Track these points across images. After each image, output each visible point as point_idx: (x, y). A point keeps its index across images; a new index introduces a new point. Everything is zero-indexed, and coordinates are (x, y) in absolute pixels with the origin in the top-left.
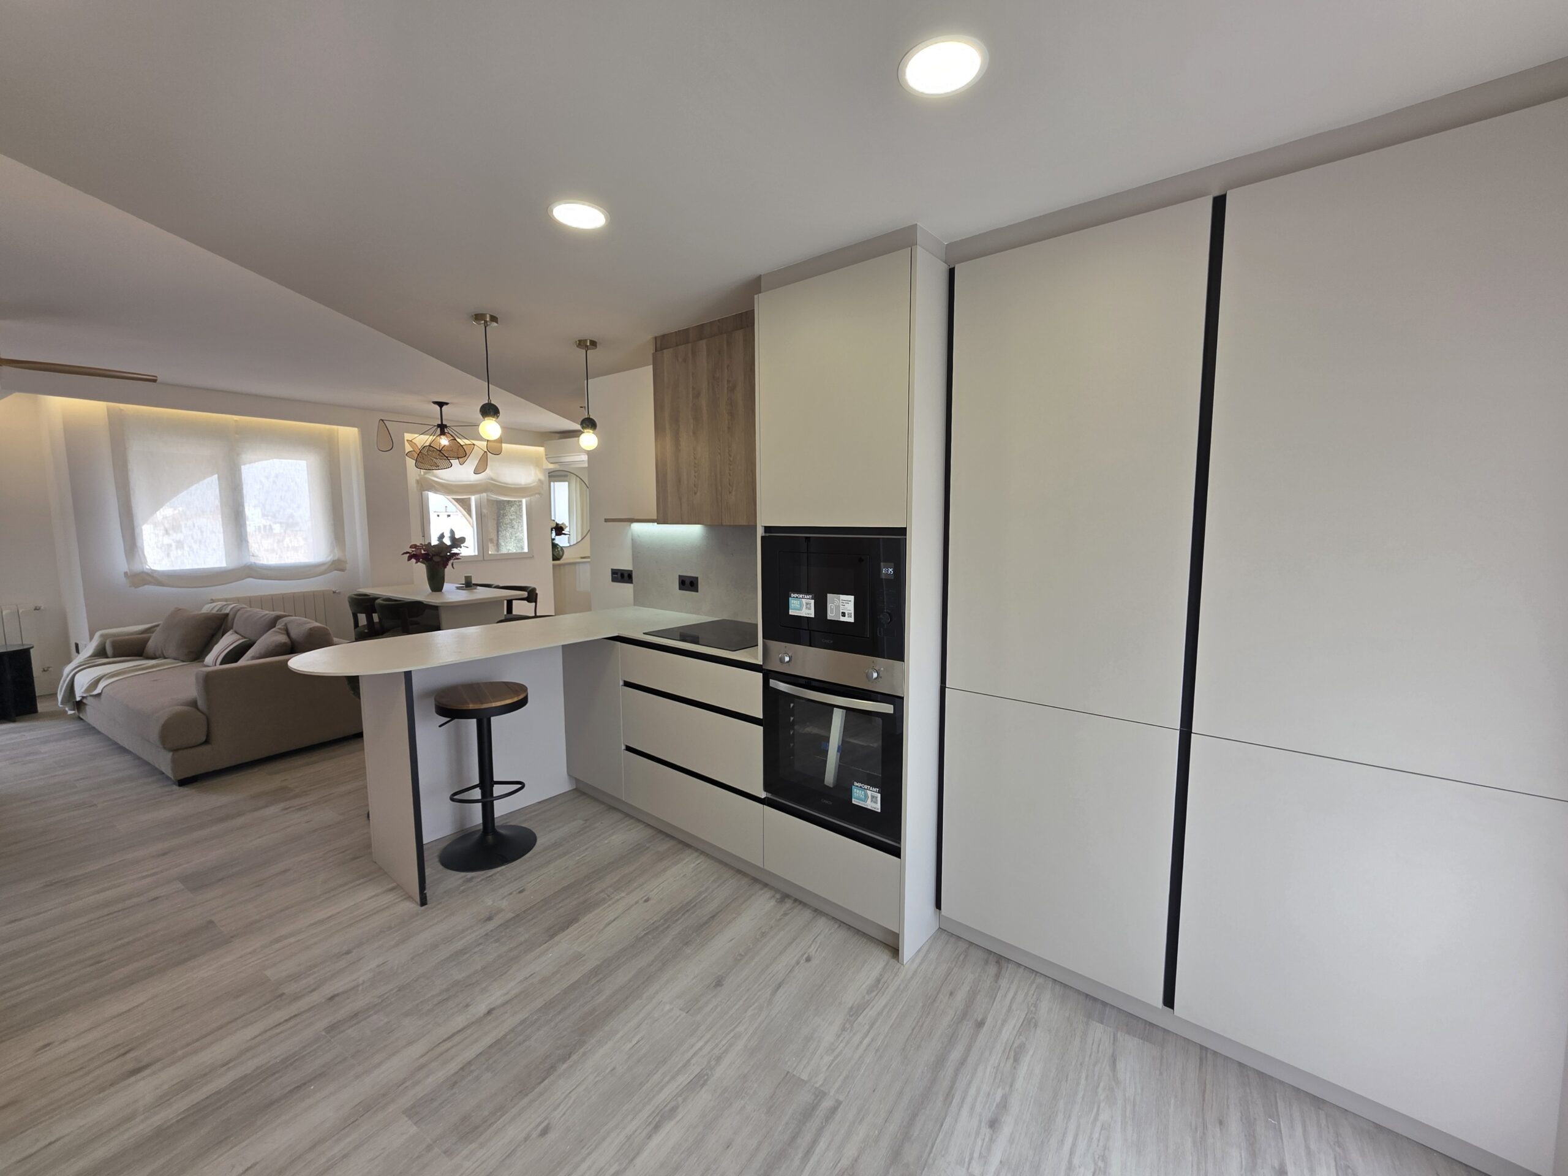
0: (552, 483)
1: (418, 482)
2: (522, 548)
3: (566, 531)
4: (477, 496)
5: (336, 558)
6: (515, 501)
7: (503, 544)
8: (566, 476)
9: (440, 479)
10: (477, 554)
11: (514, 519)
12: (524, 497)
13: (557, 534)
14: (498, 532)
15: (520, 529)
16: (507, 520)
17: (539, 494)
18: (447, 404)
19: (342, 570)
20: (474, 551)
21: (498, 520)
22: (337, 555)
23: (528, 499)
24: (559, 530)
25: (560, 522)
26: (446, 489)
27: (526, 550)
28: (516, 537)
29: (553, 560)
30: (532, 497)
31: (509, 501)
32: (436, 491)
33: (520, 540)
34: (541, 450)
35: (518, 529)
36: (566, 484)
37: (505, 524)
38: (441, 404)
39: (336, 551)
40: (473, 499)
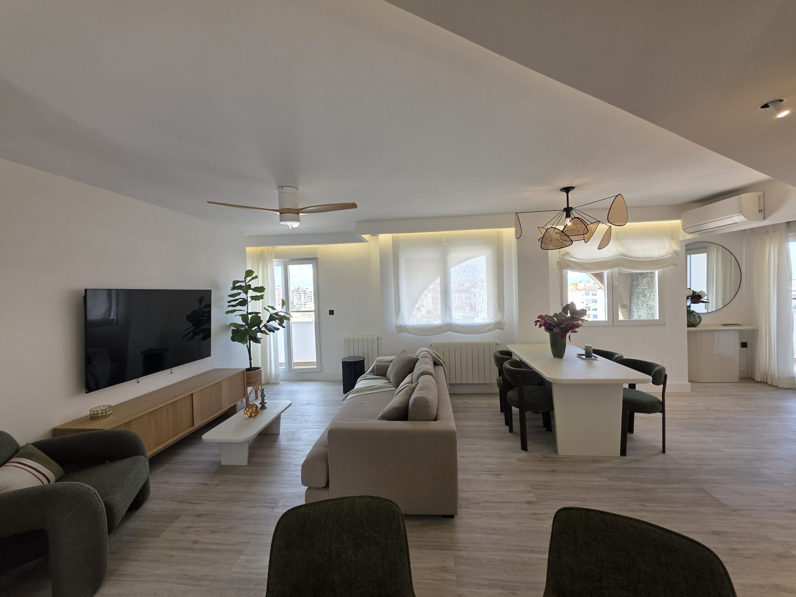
0: (688, 256)
1: (558, 263)
2: (653, 315)
3: (704, 299)
4: (610, 271)
5: (498, 321)
6: (647, 273)
7: (635, 310)
8: (706, 247)
9: (576, 259)
10: (607, 320)
11: (646, 289)
12: (656, 269)
13: (693, 302)
14: (630, 300)
15: (652, 298)
16: (639, 290)
17: (674, 264)
18: (572, 188)
19: (502, 329)
20: (606, 318)
21: (631, 290)
22: (499, 318)
23: (661, 270)
24: (696, 298)
25: (697, 290)
26: (582, 266)
27: (657, 317)
28: (647, 305)
29: (688, 326)
30: (666, 269)
31: (642, 273)
32: (573, 269)
33: (651, 308)
34: (678, 223)
35: (650, 298)
36: (705, 255)
37: (638, 293)
38: (567, 190)
39: (498, 316)
40: (606, 273)
